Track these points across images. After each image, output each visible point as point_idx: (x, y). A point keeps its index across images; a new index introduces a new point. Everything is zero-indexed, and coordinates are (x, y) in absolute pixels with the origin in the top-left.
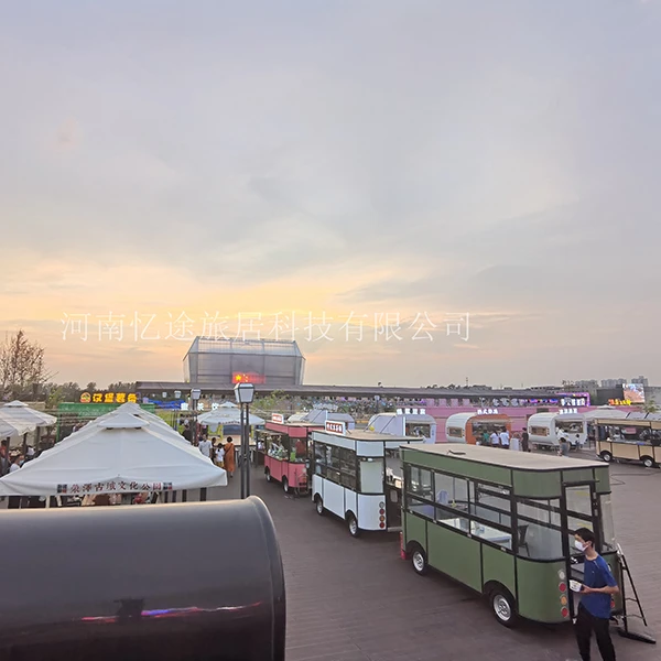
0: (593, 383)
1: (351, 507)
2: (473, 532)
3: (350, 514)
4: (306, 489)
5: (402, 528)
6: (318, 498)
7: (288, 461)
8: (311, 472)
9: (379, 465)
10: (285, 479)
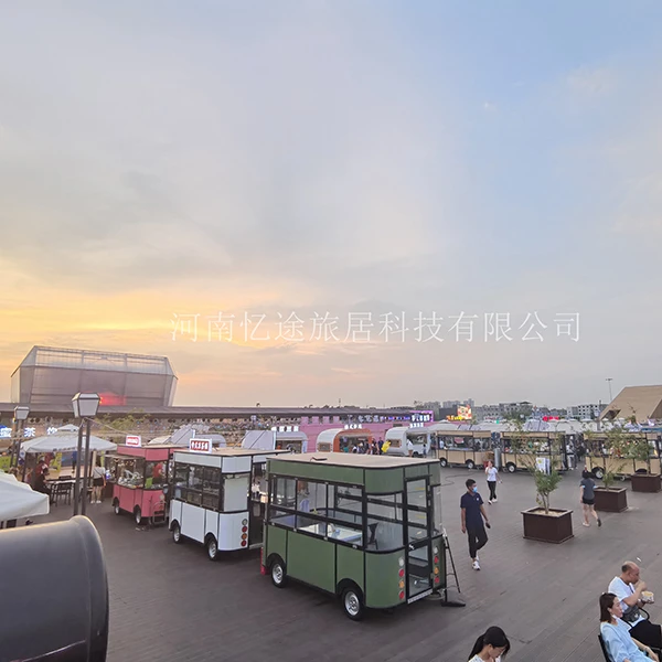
0: (437, 403)
1: (212, 529)
2: (330, 535)
3: (210, 538)
4: (163, 518)
5: (264, 544)
6: (176, 525)
7: (143, 488)
8: (169, 498)
9: (245, 481)
10: (137, 509)
